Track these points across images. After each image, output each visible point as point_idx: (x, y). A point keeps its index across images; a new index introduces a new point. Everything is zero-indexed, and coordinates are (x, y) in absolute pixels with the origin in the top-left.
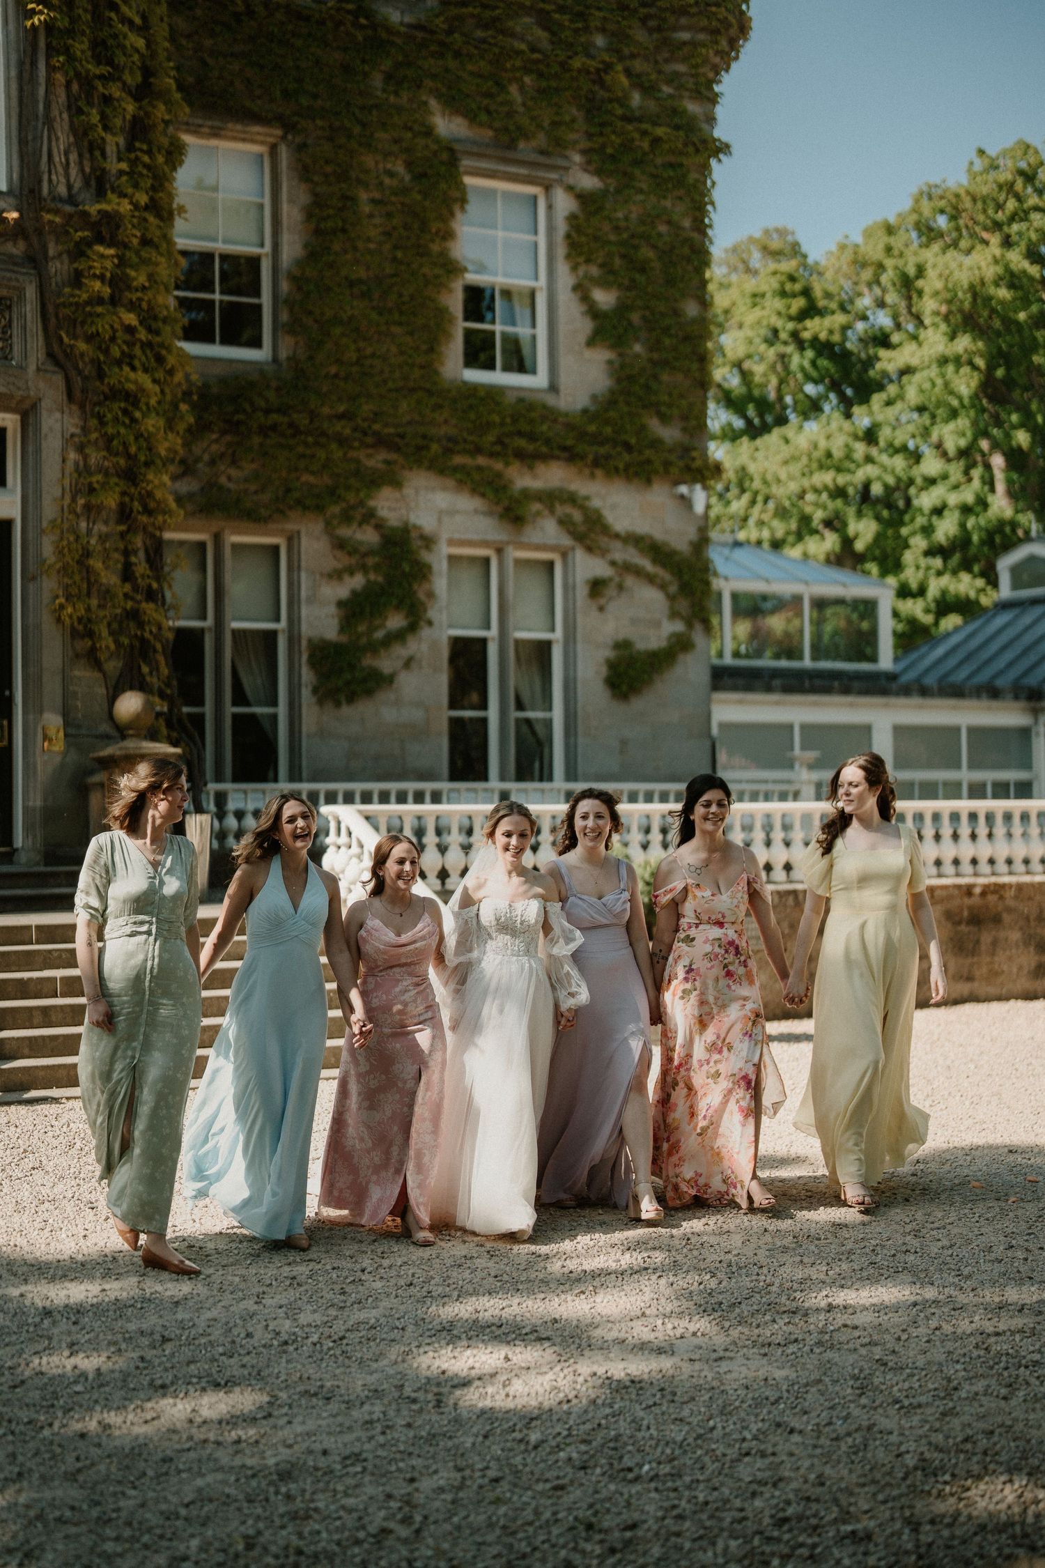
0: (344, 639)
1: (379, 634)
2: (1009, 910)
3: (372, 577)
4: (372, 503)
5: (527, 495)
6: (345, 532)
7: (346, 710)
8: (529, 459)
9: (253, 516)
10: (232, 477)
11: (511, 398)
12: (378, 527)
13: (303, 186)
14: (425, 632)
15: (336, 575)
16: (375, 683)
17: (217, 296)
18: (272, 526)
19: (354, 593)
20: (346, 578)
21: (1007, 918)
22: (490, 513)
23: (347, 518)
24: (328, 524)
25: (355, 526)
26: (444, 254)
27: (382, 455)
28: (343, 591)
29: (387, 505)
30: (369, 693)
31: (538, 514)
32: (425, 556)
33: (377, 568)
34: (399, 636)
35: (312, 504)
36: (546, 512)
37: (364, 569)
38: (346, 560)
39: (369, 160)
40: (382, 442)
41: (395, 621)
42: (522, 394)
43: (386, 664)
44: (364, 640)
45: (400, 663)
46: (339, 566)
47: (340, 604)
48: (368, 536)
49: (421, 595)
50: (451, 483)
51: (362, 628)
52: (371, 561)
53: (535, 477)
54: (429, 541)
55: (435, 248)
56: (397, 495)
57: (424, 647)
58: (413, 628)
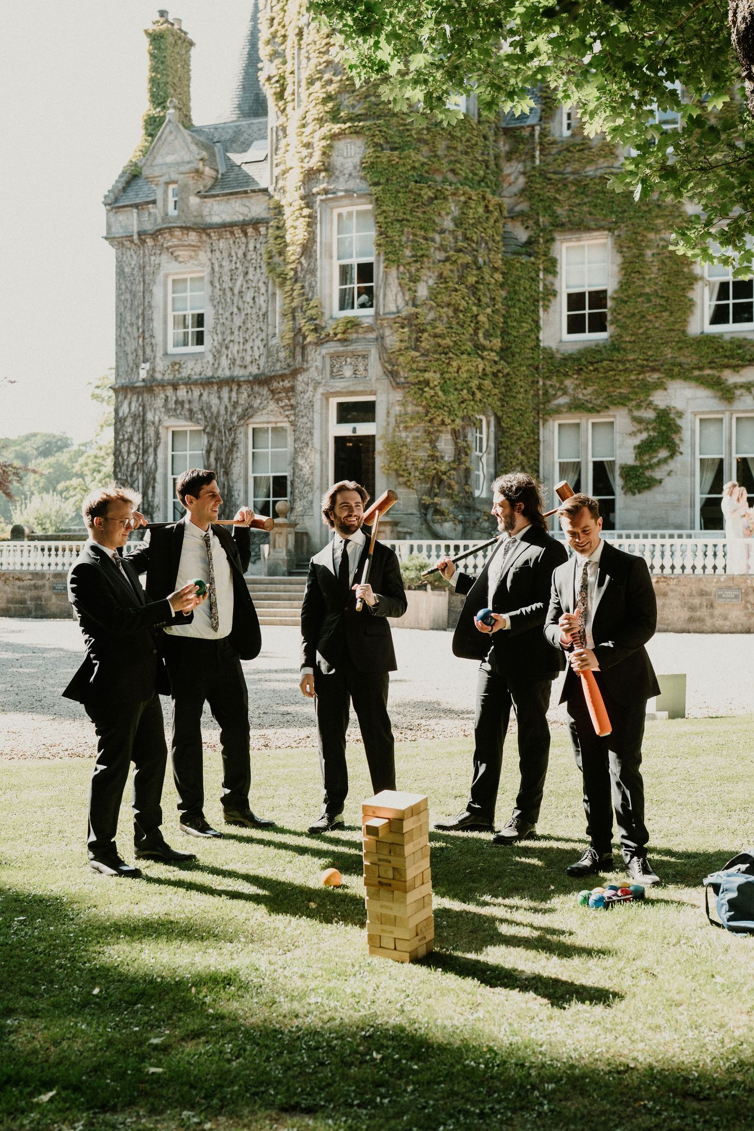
0: (638, 463)
1: (655, 460)
2: (672, 590)
3: (652, 433)
4: (651, 398)
5: (736, 386)
6: (637, 413)
7: (638, 496)
8: (736, 368)
9: (595, 410)
10: (585, 394)
11: (727, 337)
12: (655, 409)
13: (619, 255)
14: (678, 458)
15: (633, 434)
16: (651, 483)
17: (587, 311)
18: (602, 414)
19: (642, 441)
20: (638, 434)
21: (670, 594)
22: (716, 397)
23: (639, 407)
24: (630, 411)
25: (643, 410)
26: (691, 272)
27: (656, 376)
28: (637, 441)
29: (660, 399)
30: (649, 488)
31: (741, 395)
32: (679, 422)
33: (654, 429)
34: (665, 461)
35: (622, 401)
36: (747, 393)
37: (647, 429)
38: (639, 427)
39: (651, 236)
40: (654, 370)
41: (663, 453)
42: (733, 335)
43: (658, 474)
44: (647, 463)
45: (666, 473)
46: (635, 429)
47: (635, 447)
48: (650, 414)
49: (677, 441)
50: (693, 384)
51: (646, 458)
52: (650, 427)
53: (741, 376)
54: (680, 415)
55: (686, 270)
56: (665, 393)
57: (678, 465)
58: (672, 456)
